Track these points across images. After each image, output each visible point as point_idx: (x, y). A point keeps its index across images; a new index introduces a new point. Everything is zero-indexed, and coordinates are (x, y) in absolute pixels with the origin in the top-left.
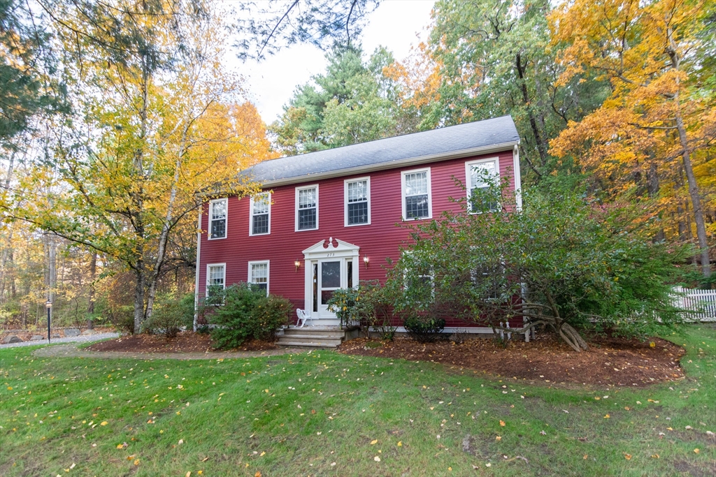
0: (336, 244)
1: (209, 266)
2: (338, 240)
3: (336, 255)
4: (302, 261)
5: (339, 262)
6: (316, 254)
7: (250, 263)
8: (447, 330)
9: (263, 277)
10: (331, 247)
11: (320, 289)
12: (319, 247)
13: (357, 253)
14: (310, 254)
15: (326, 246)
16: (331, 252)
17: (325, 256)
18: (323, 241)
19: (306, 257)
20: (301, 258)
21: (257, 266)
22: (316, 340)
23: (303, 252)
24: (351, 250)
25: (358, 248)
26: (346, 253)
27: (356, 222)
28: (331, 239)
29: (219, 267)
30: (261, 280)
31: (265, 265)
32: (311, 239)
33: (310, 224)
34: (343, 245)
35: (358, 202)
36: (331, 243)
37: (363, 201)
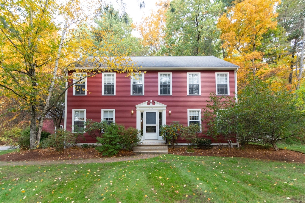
0: (154, 103)
1: (73, 110)
2: (155, 101)
3: (154, 109)
4: (135, 111)
5: (156, 112)
6: (143, 108)
7: (102, 110)
8: (213, 144)
9: (111, 118)
10: (151, 105)
11: (145, 125)
12: (145, 104)
13: (165, 109)
14: (140, 107)
15: (148, 104)
16: (151, 107)
17: (148, 109)
18: (147, 102)
19: (137, 109)
20: (135, 109)
21: (107, 112)
22: (154, 150)
23: (136, 106)
24: (162, 107)
25: (166, 106)
26: (159, 108)
27: (164, 93)
28: (151, 101)
29: (81, 111)
30: (110, 119)
31: (112, 112)
32: (141, 100)
33: (139, 92)
34: (158, 104)
35: (165, 84)
36: (151, 103)
37: (168, 84)
